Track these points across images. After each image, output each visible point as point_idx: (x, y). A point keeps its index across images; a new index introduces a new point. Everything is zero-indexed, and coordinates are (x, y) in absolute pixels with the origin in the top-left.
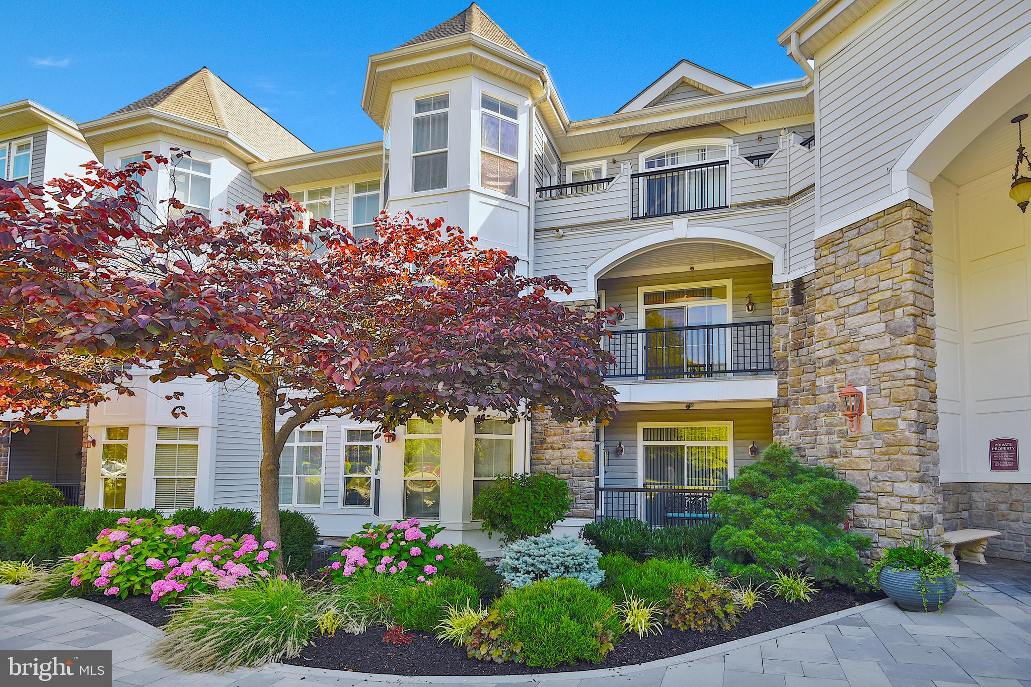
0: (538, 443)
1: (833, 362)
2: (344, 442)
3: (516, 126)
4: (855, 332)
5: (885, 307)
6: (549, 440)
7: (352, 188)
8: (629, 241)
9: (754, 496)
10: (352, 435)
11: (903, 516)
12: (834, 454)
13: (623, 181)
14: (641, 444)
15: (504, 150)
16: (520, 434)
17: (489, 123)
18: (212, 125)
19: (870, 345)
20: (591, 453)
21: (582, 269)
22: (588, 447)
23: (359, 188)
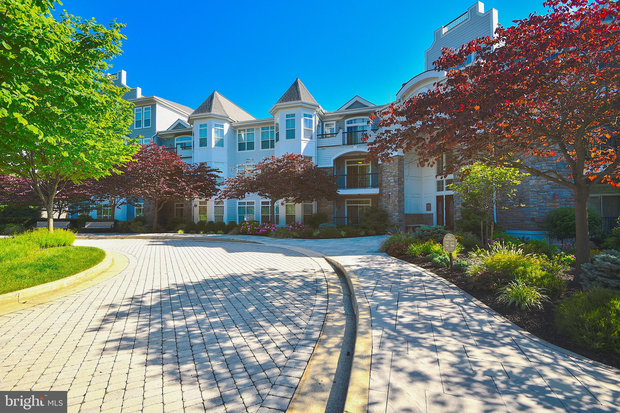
0: (319, 206)
1: (386, 187)
2: (261, 205)
3: (312, 120)
4: (389, 181)
5: (394, 176)
6: (322, 204)
7: (260, 129)
8: (342, 151)
9: (368, 216)
10: (263, 203)
11: (396, 219)
12: (386, 207)
13: (340, 134)
14: (346, 205)
15: (309, 128)
16: (314, 204)
17: (306, 121)
18: (225, 115)
19: (392, 184)
20: (333, 208)
21: (330, 158)
22: (332, 206)
23: (263, 129)
